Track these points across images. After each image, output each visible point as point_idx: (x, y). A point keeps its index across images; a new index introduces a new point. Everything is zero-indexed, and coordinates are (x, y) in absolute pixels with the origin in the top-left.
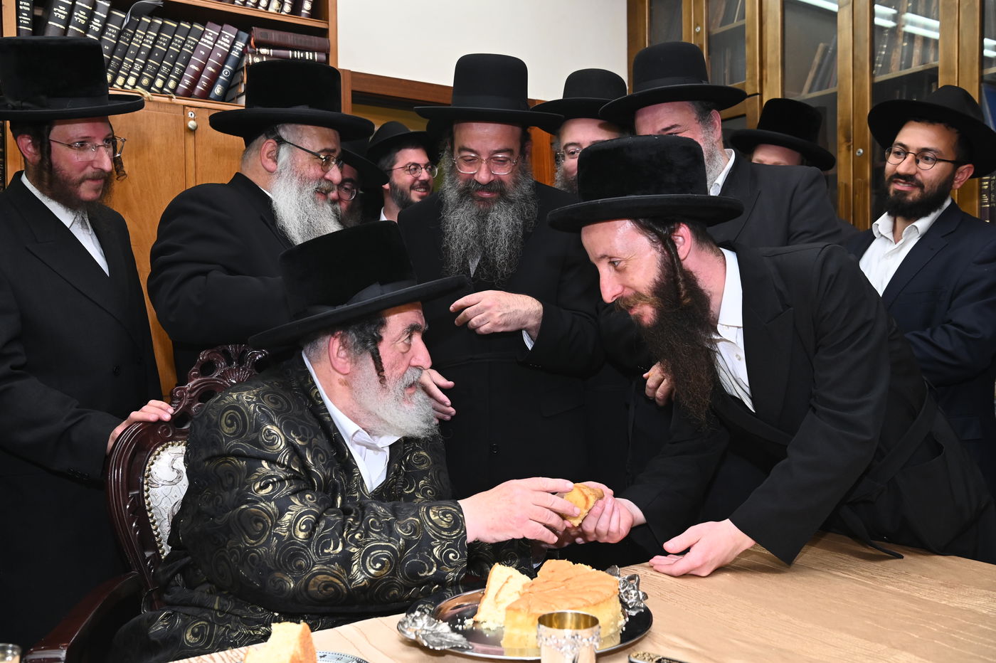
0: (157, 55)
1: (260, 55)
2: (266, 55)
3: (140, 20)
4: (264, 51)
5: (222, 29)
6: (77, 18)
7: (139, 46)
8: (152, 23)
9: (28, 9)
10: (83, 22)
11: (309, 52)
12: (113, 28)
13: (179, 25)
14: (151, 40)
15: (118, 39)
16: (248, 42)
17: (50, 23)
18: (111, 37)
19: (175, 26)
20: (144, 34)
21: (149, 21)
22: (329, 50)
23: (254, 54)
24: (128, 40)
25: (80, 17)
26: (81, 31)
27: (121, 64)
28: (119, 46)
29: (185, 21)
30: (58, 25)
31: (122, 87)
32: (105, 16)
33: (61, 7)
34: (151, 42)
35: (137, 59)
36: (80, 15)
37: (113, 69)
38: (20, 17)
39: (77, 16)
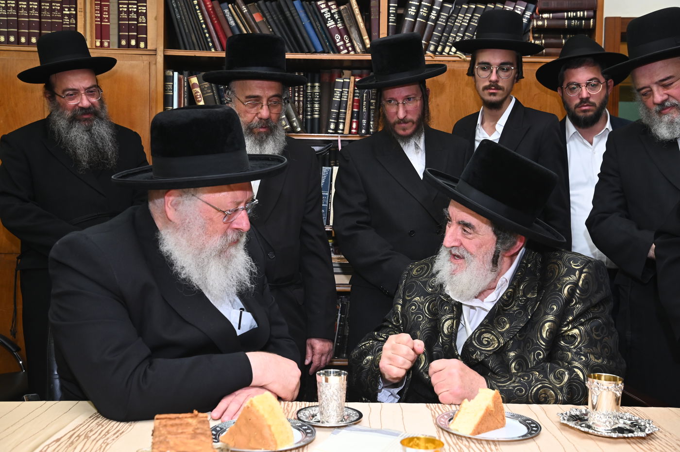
0: (471, 29)
1: (543, 19)
2: (548, 19)
3: (461, 7)
4: (545, 16)
5: (516, 5)
6: (421, 13)
7: (460, 25)
8: (469, 8)
9: (394, 12)
10: (425, 15)
11: (580, 11)
12: (444, 15)
13: (486, 7)
14: (467, 20)
15: (447, 21)
16: (534, 11)
17: (406, 19)
18: (442, 22)
19: (484, 7)
20: (463, 16)
21: (467, 7)
22: (596, 7)
23: (538, 19)
24: (453, 21)
25: (423, 11)
26: (424, 21)
27: (448, 38)
28: (447, 26)
29: (491, 3)
30: (410, 19)
31: (448, 53)
32: (439, 8)
33: (413, 8)
34: (467, 21)
35: (458, 34)
36: (424, 11)
37: (443, 42)
38: (390, 18)
39: (422, 12)
